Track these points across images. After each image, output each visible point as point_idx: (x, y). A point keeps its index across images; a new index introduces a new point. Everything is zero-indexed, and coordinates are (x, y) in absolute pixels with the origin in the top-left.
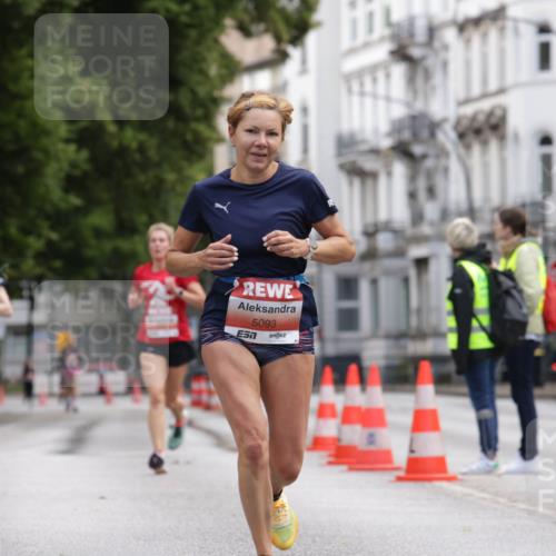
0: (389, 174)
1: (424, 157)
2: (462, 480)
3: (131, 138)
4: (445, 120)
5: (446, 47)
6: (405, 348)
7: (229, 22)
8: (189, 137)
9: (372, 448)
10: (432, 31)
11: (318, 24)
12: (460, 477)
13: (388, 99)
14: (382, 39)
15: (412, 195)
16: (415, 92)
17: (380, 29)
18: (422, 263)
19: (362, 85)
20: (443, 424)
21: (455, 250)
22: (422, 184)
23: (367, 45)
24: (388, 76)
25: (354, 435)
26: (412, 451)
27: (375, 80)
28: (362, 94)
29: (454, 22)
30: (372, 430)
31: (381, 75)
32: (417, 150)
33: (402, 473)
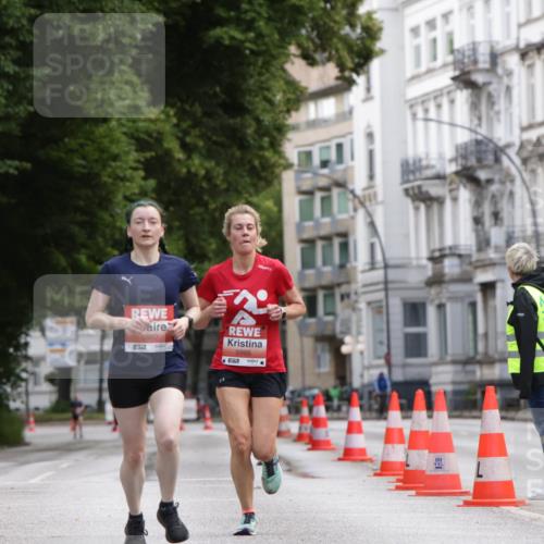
0: (455, 199)
1: (490, 181)
2: (529, 505)
3: (198, 165)
4: (509, 146)
5: (509, 74)
6: (474, 372)
7: (293, 49)
8: (256, 163)
9: (440, 472)
10: (494, 57)
11: (382, 52)
12: (527, 502)
13: (452, 125)
14: (445, 65)
15: (477, 221)
16: (480, 119)
17: (443, 56)
18: (488, 288)
19: (426, 111)
20: (510, 449)
21: (513, 274)
22: (487, 209)
23: (430, 71)
24: (452, 102)
25: (422, 460)
26: (479, 476)
27: (439, 106)
28: (427, 120)
29: (517, 48)
30: (439, 455)
31: (445, 101)
32: (482, 175)
33: (469, 498)
